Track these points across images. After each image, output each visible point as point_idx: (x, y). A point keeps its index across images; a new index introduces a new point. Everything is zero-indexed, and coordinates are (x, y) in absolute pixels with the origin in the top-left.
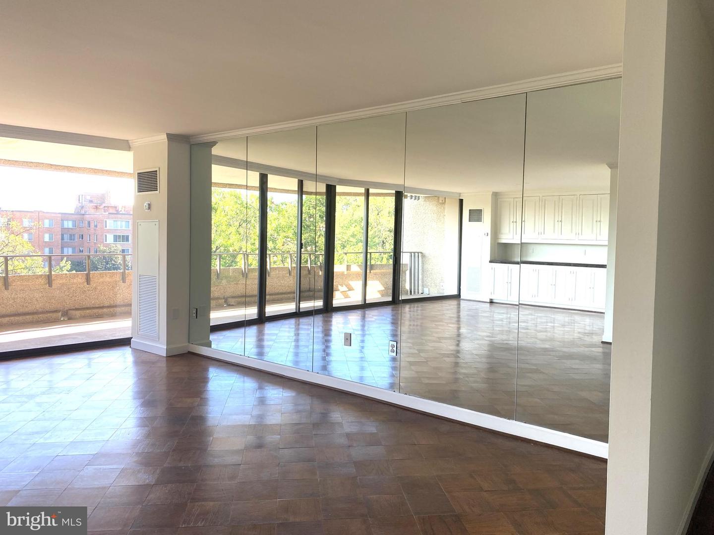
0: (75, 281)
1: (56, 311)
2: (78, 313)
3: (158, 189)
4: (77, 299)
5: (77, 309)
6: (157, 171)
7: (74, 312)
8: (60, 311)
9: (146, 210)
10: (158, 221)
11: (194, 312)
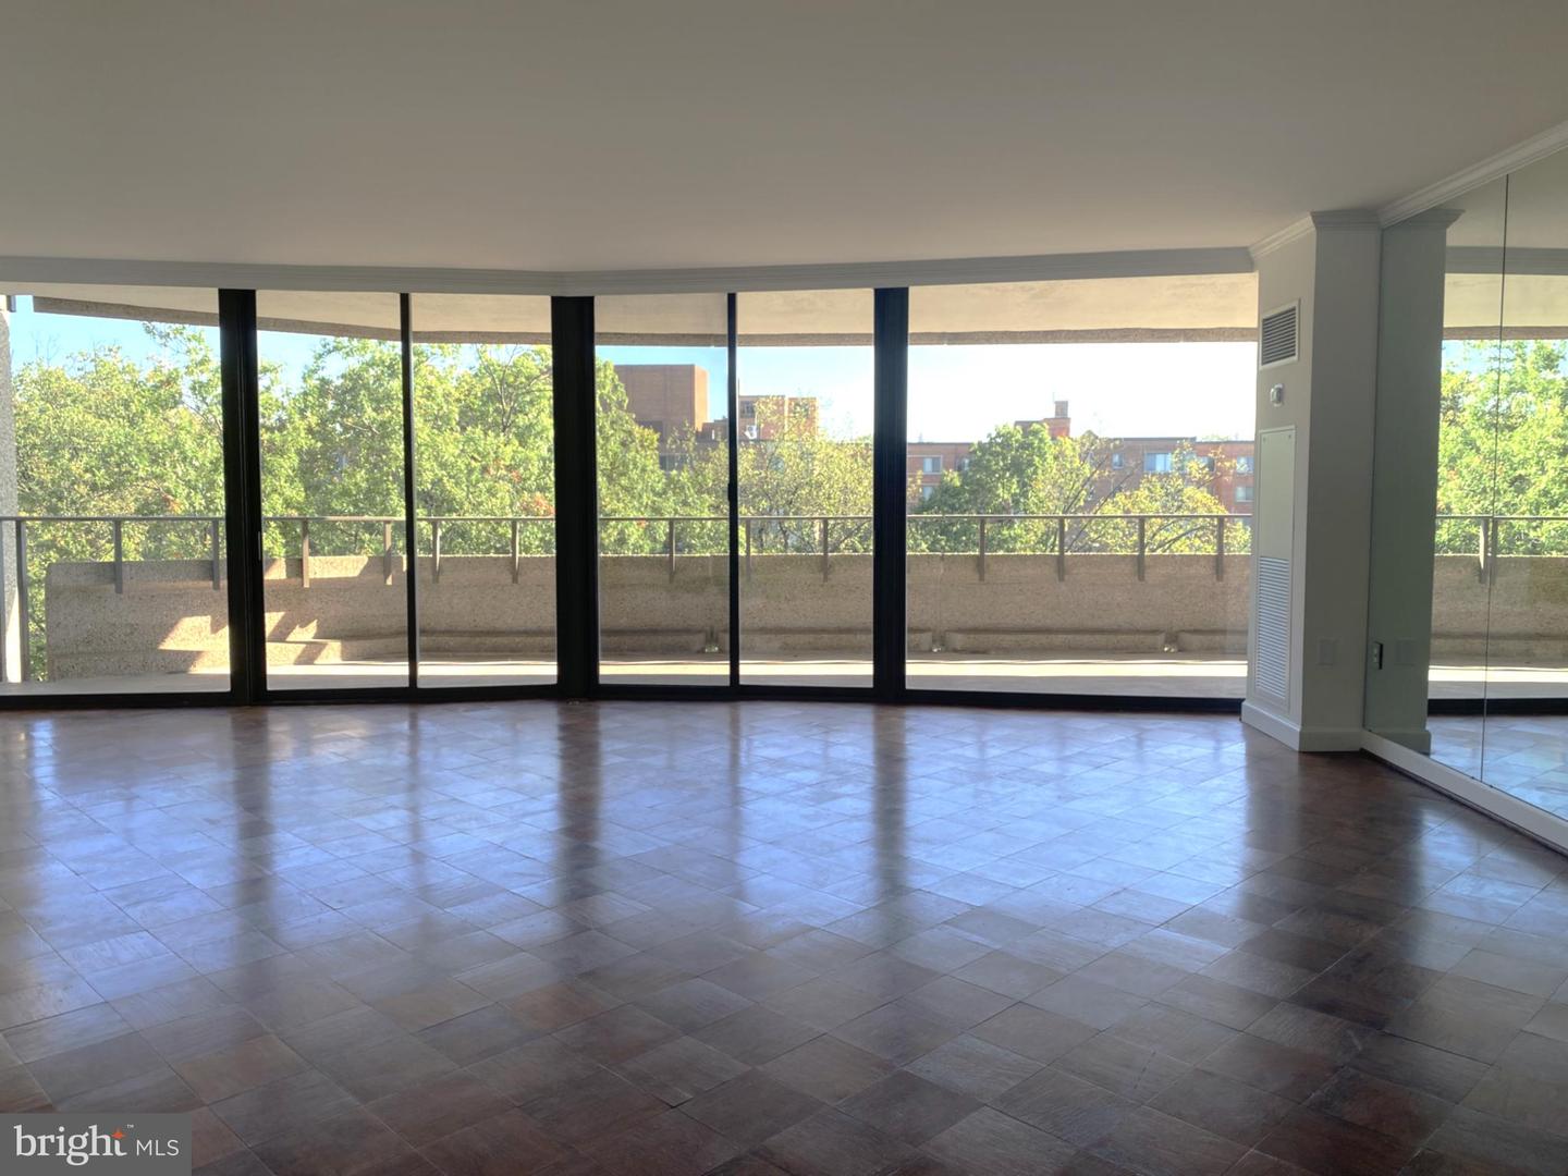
0: (1192, 571)
1: (1155, 632)
2: (1195, 640)
3: (1297, 352)
4: (1197, 609)
5: (1196, 632)
6: (1294, 309)
7: (1186, 638)
8: (1162, 632)
9: (1276, 405)
10: (1293, 427)
11: (1376, 651)
